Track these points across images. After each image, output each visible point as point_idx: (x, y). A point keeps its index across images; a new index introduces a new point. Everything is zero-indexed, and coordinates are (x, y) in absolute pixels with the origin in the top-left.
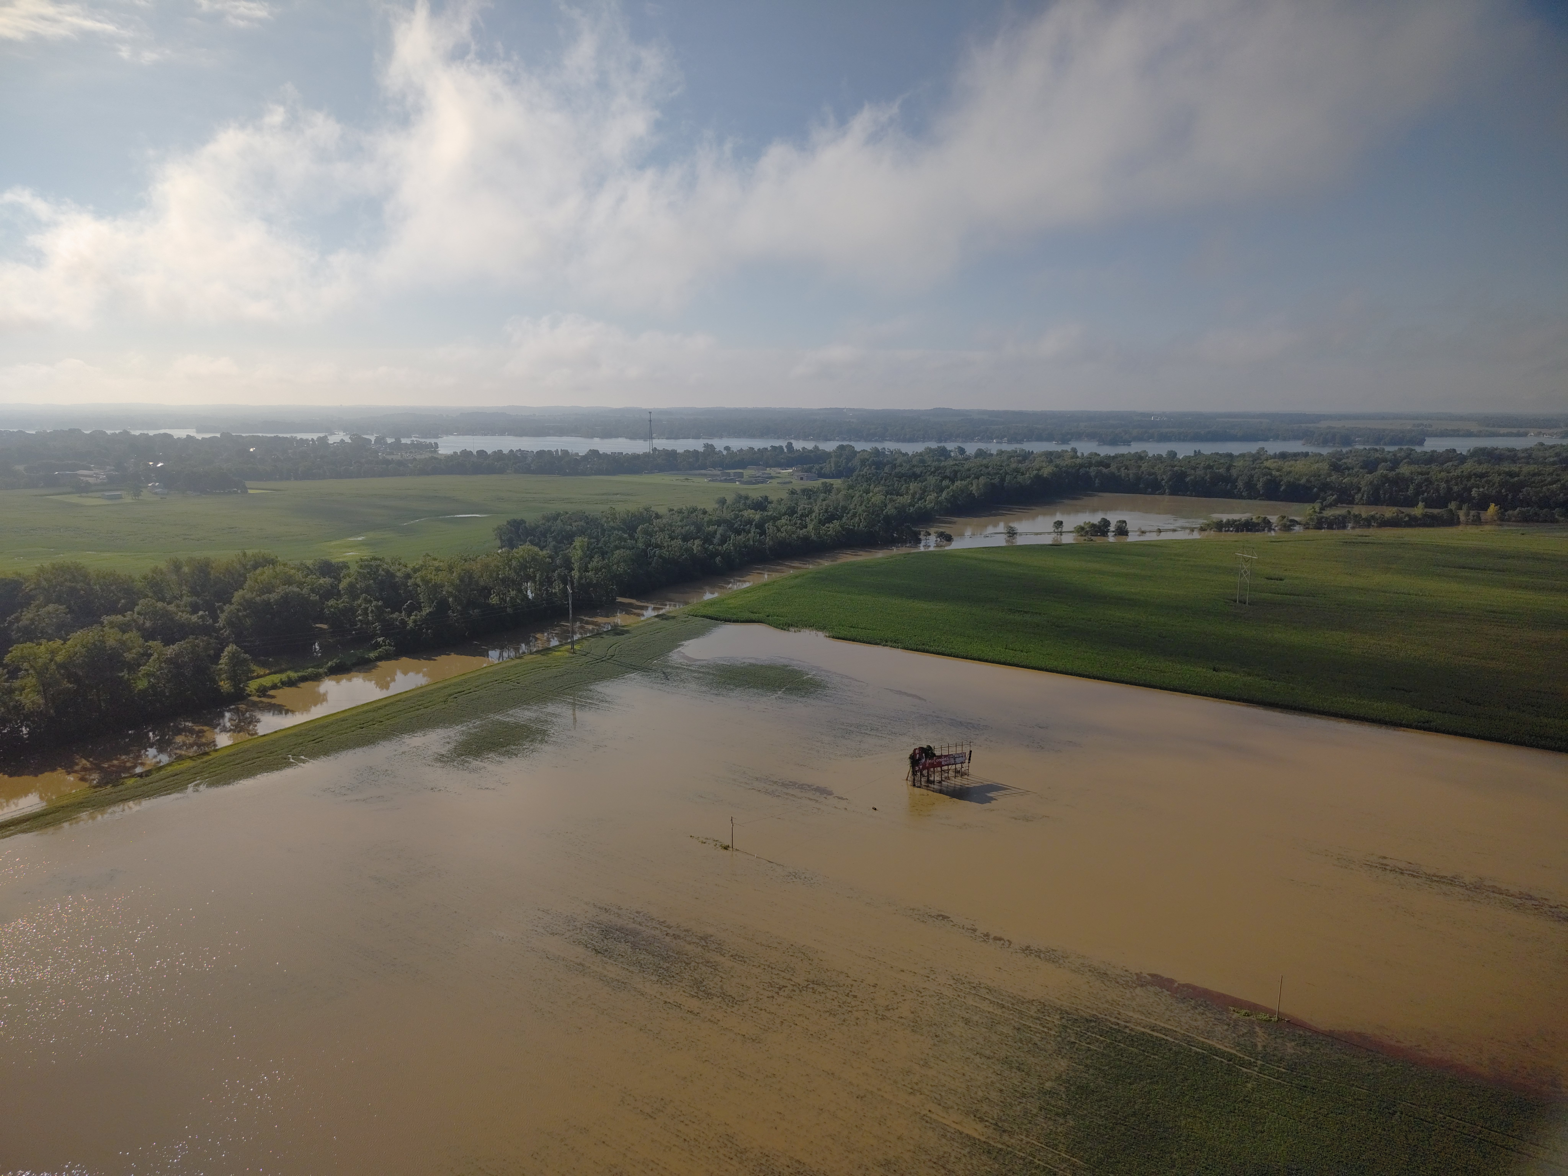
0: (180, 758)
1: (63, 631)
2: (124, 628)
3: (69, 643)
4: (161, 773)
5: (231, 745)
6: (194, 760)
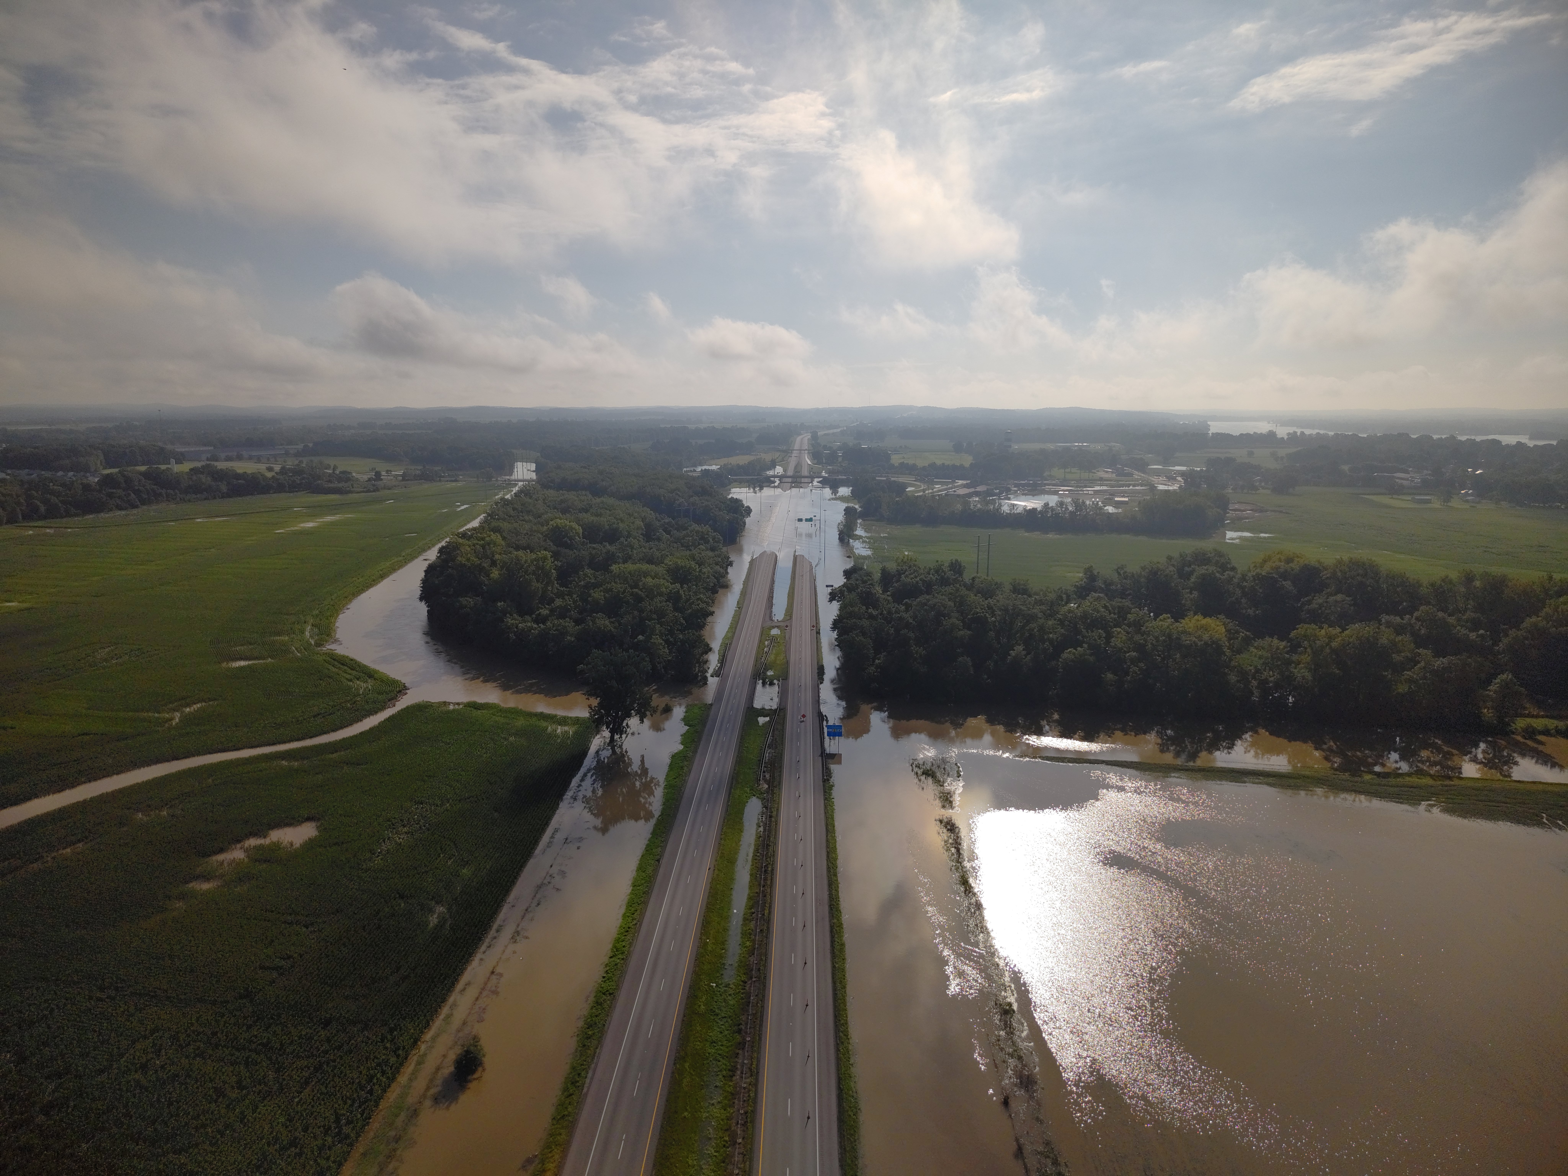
0: (1420, 773)
1: (1343, 620)
2: (1399, 630)
3: (1347, 632)
4: (1398, 780)
5: (1478, 779)
6: (1435, 780)
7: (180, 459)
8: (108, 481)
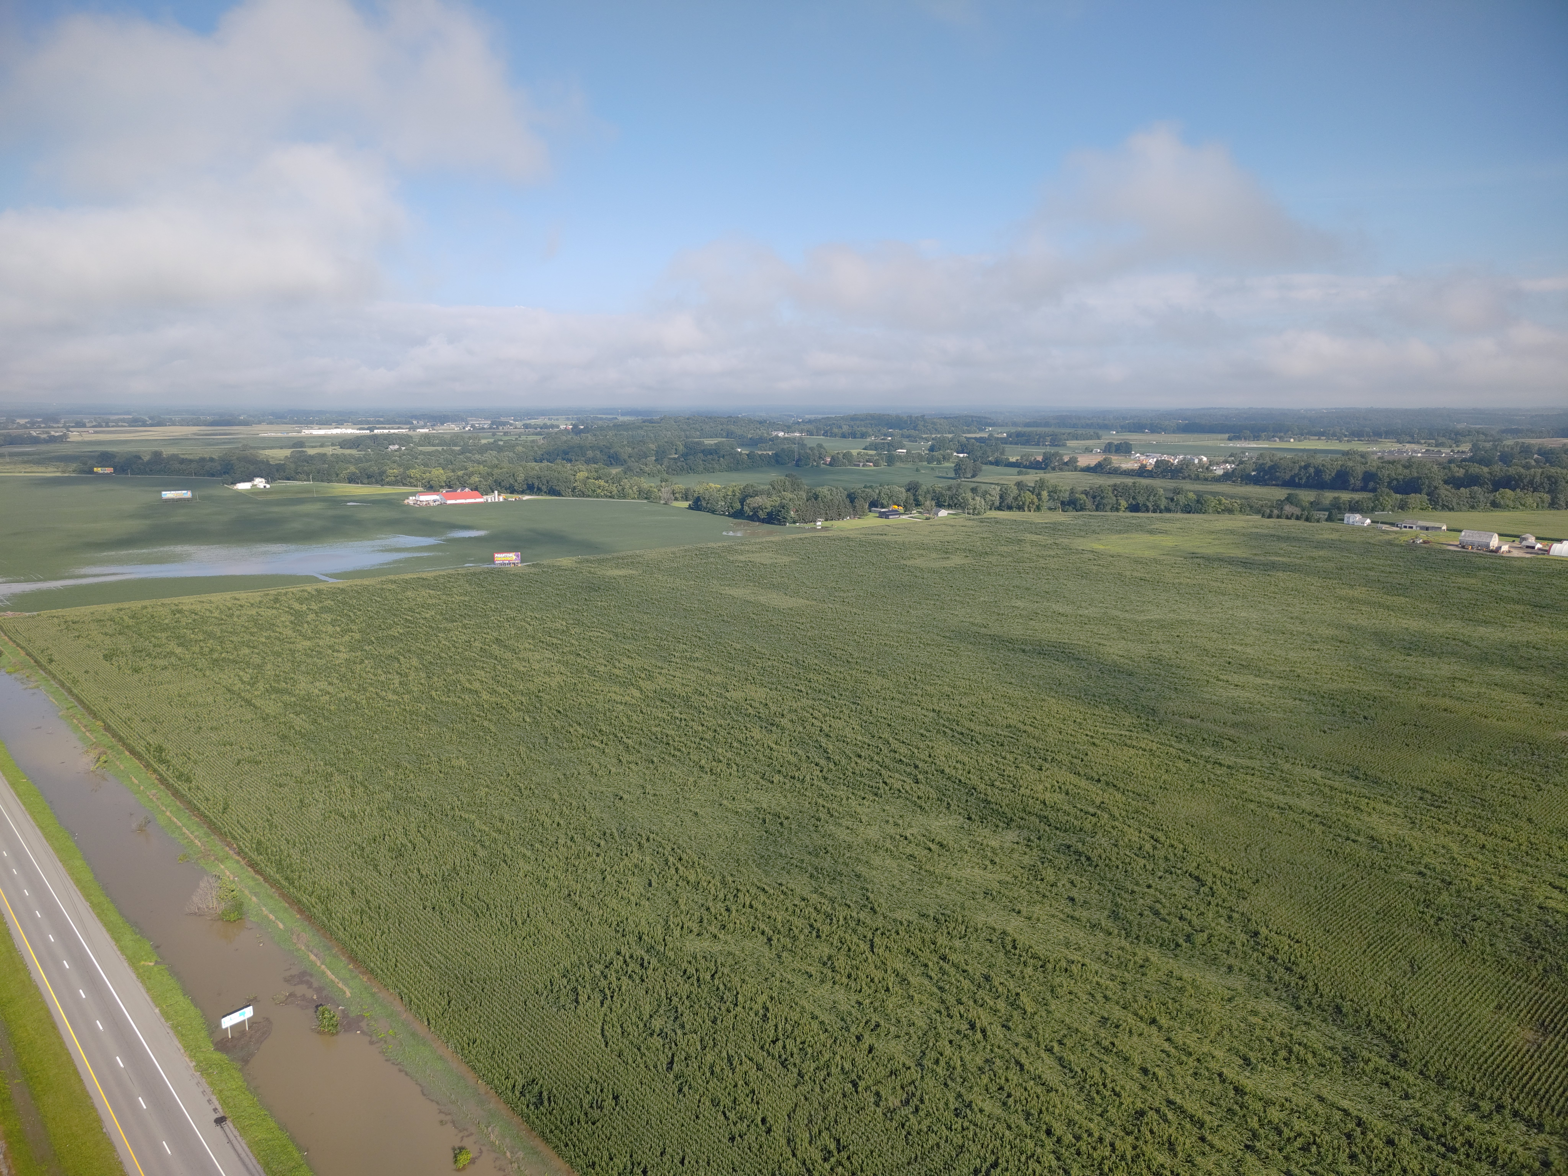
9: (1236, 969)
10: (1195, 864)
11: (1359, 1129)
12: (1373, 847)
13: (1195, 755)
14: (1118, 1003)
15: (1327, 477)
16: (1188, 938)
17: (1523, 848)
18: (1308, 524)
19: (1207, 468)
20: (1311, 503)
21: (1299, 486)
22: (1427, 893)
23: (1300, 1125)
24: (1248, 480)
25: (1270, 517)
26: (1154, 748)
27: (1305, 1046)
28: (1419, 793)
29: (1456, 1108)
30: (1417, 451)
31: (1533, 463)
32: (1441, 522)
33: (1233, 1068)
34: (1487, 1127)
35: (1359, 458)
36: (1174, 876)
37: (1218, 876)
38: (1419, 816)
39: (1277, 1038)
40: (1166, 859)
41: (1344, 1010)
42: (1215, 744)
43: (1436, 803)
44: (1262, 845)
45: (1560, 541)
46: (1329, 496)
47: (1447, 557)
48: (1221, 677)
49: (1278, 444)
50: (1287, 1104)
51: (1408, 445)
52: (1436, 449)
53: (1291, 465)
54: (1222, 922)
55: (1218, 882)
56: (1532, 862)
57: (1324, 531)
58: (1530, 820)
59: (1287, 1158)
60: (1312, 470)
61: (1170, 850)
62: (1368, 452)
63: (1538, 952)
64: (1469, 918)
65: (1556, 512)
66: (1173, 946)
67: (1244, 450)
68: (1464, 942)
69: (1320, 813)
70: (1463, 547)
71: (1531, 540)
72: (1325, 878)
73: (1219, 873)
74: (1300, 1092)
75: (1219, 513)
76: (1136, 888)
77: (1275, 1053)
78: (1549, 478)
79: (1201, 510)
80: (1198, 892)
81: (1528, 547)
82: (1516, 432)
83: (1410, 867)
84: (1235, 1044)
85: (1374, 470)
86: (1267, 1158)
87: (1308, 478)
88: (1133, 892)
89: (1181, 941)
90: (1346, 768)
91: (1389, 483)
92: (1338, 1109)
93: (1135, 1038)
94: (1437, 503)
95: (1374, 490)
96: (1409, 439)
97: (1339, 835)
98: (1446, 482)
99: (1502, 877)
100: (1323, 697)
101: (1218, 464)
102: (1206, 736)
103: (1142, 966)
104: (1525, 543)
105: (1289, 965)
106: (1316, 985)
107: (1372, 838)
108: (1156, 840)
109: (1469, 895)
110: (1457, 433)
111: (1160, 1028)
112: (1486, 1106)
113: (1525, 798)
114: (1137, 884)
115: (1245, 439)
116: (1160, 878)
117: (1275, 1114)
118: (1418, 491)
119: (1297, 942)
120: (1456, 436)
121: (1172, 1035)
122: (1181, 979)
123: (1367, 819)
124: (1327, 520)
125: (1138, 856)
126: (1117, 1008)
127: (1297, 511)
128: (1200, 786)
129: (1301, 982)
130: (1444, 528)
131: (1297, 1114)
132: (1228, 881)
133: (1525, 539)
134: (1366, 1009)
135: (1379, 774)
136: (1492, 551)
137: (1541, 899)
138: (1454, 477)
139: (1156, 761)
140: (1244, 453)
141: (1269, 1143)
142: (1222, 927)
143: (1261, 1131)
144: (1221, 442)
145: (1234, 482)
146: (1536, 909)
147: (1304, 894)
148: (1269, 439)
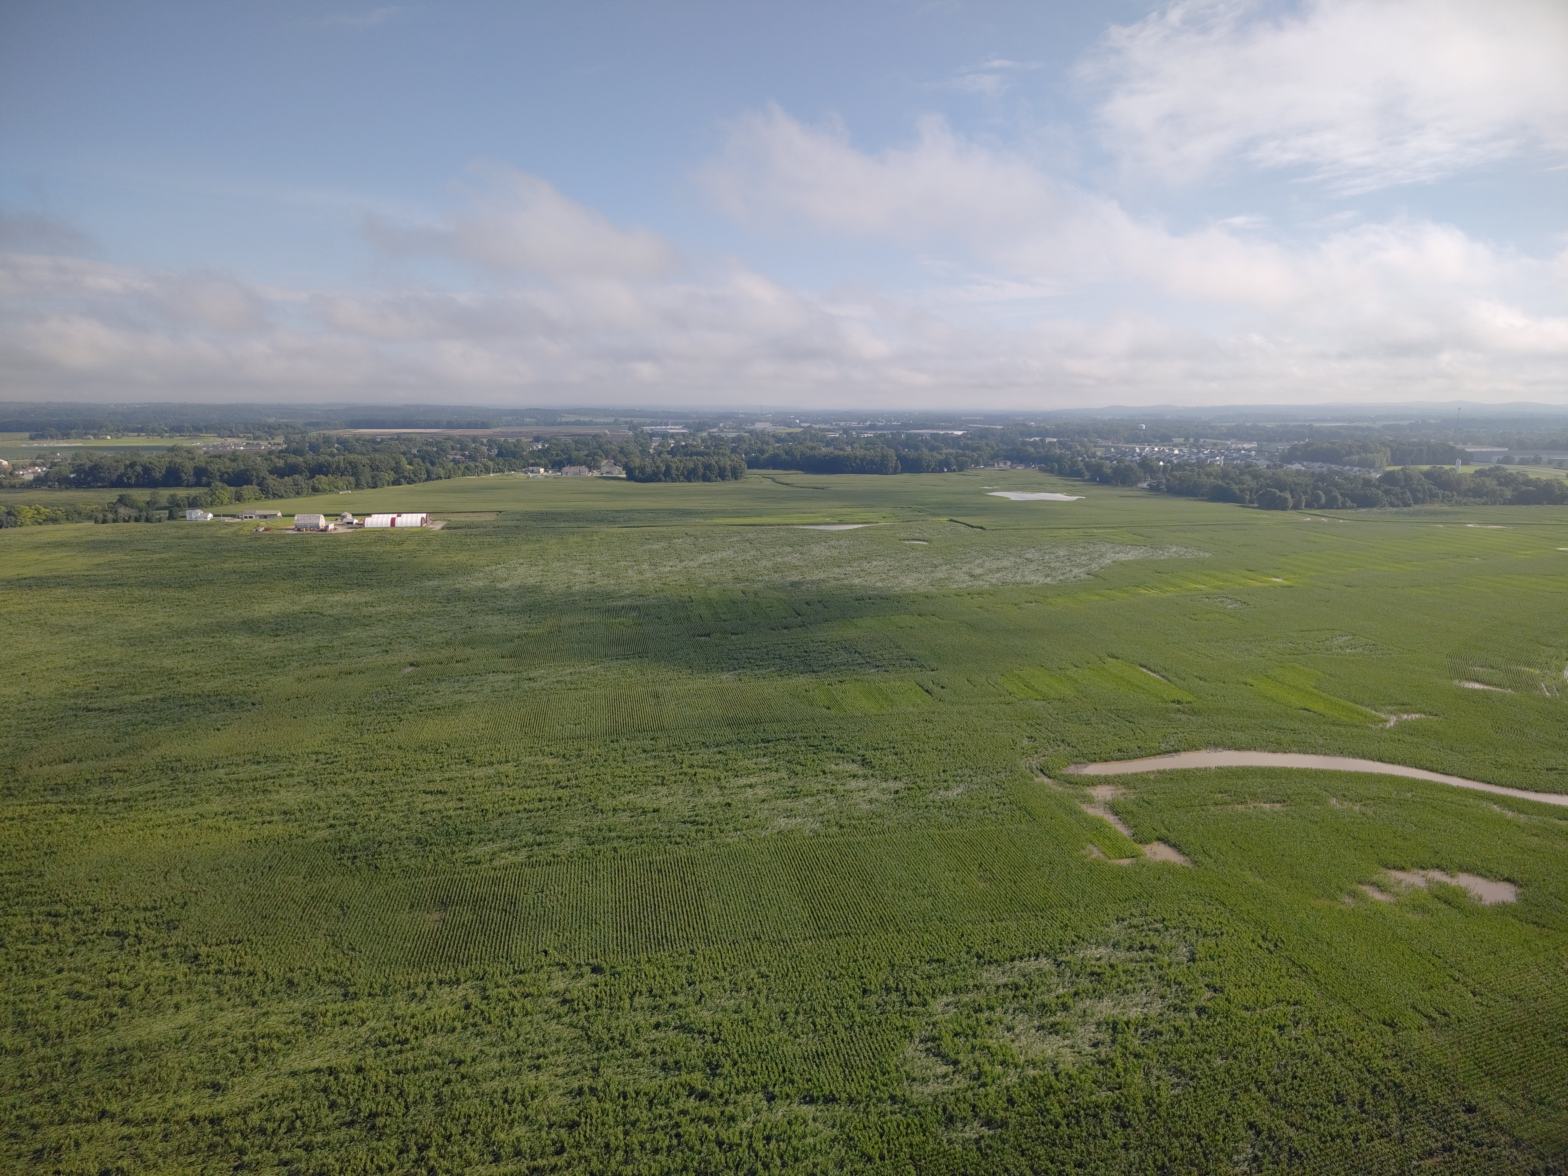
7: (1467, 459)
8: (1389, 478)
9: (184, 1004)
10: (111, 920)
11: (332, 1078)
12: (288, 821)
13: (81, 802)
14: (51, 1123)
15: (158, 475)
16: (123, 1002)
17: (400, 771)
18: (149, 524)
19: (11, 474)
20: (148, 503)
21: (129, 486)
22: (340, 840)
23: (282, 1110)
24: (66, 483)
25: (104, 521)
26: (26, 812)
27: (269, 1036)
28: (314, 757)
29: (401, 1006)
30: (237, 444)
31: (336, 451)
32: (276, 508)
33: (204, 1103)
34: (425, 1006)
35: (185, 454)
36: (89, 945)
37: (142, 919)
38: (318, 777)
39: (240, 1046)
40: (74, 930)
41: (296, 981)
42: (103, 781)
43: (330, 761)
44: (182, 866)
45: (369, 515)
46: (164, 494)
47: (288, 540)
48: (91, 706)
49: (92, 442)
50: (265, 1101)
51: (229, 440)
52: (255, 442)
53: (115, 464)
54: (157, 964)
55: (143, 926)
56: (408, 780)
57: (167, 529)
58: (400, 747)
59: (276, 1151)
60: (139, 469)
61: (76, 918)
62: (193, 448)
63: (427, 848)
64: (376, 846)
65: (361, 491)
66: (106, 1020)
67: (54, 450)
68: (376, 867)
69: (232, 809)
70: (299, 530)
71: (349, 517)
72: (251, 870)
73: (141, 916)
74: (274, 1080)
75: (40, 524)
76: (42, 982)
77: (242, 1060)
78: (350, 463)
79: (15, 523)
80: (122, 948)
81: (348, 523)
82: (316, 425)
83: (322, 824)
84: (201, 1078)
85: (203, 465)
86: (258, 1164)
87: (137, 477)
88: (40, 988)
89: (115, 1010)
90: (247, 757)
91: (221, 476)
92: (311, 1072)
93: (85, 1147)
94: (268, 492)
95: (208, 485)
96: (228, 433)
97: (255, 823)
98: (271, 472)
99: (391, 802)
100: (209, 696)
101: (23, 468)
102: (89, 777)
103: (73, 1064)
104: (345, 520)
105: (236, 969)
106: (266, 973)
107: (285, 813)
108: (55, 916)
109: (371, 827)
110: (269, 427)
111: (113, 1116)
112: (419, 991)
113: (392, 731)
114: (43, 975)
115: (52, 437)
116: (72, 954)
117: (255, 1118)
118: (249, 482)
119: (239, 942)
120: (270, 430)
121: (130, 1114)
122: (125, 1050)
123: (276, 797)
124: (169, 519)
125: (35, 944)
126: (52, 1128)
127: (134, 513)
128: (95, 833)
129: (251, 979)
130: (279, 514)
131: (276, 1104)
132: (153, 919)
133: (344, 517)
134: (314, 969)
135: (277, 752)
136: (322, 530)
137: (421, 806)
138: (276, 467)
139: (32, 827)
140: (54, 454)
141: (257, 1149)
142: (159, 969)
143: (247, 1143)
144: (21, 441)
145: (50, 487)
146: (419, 816)
147: (234, 893)
148: (80, 436)
